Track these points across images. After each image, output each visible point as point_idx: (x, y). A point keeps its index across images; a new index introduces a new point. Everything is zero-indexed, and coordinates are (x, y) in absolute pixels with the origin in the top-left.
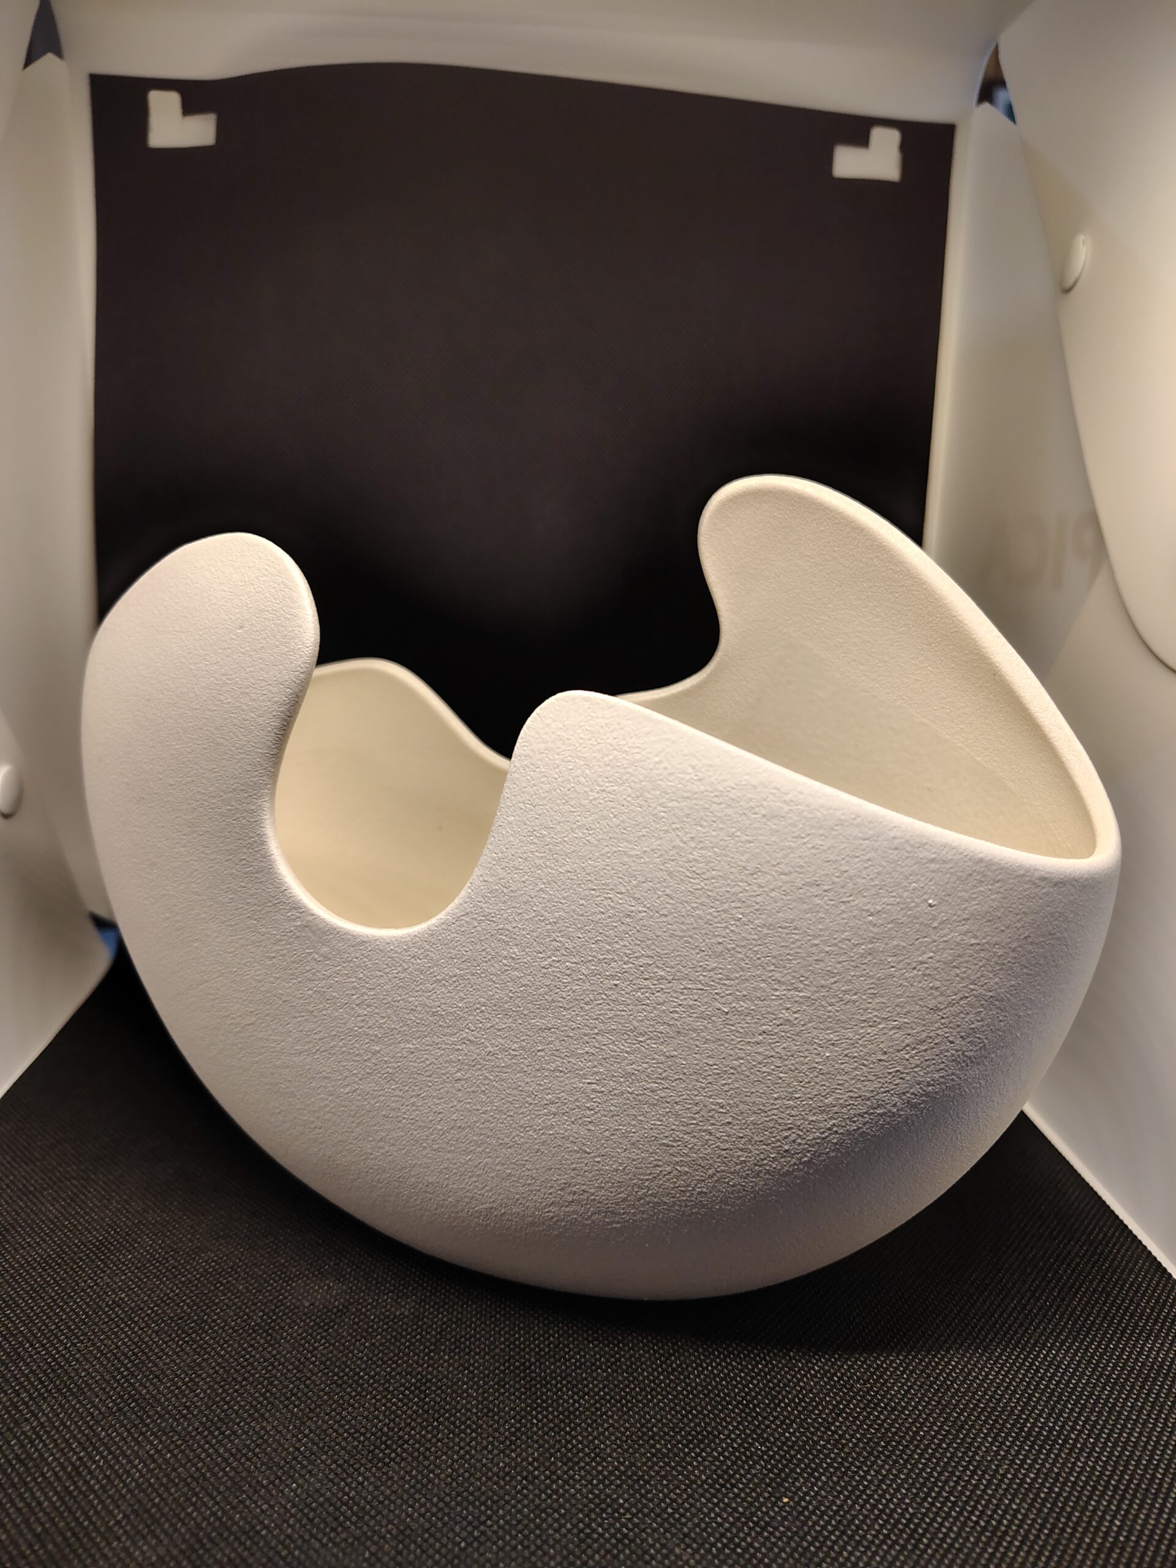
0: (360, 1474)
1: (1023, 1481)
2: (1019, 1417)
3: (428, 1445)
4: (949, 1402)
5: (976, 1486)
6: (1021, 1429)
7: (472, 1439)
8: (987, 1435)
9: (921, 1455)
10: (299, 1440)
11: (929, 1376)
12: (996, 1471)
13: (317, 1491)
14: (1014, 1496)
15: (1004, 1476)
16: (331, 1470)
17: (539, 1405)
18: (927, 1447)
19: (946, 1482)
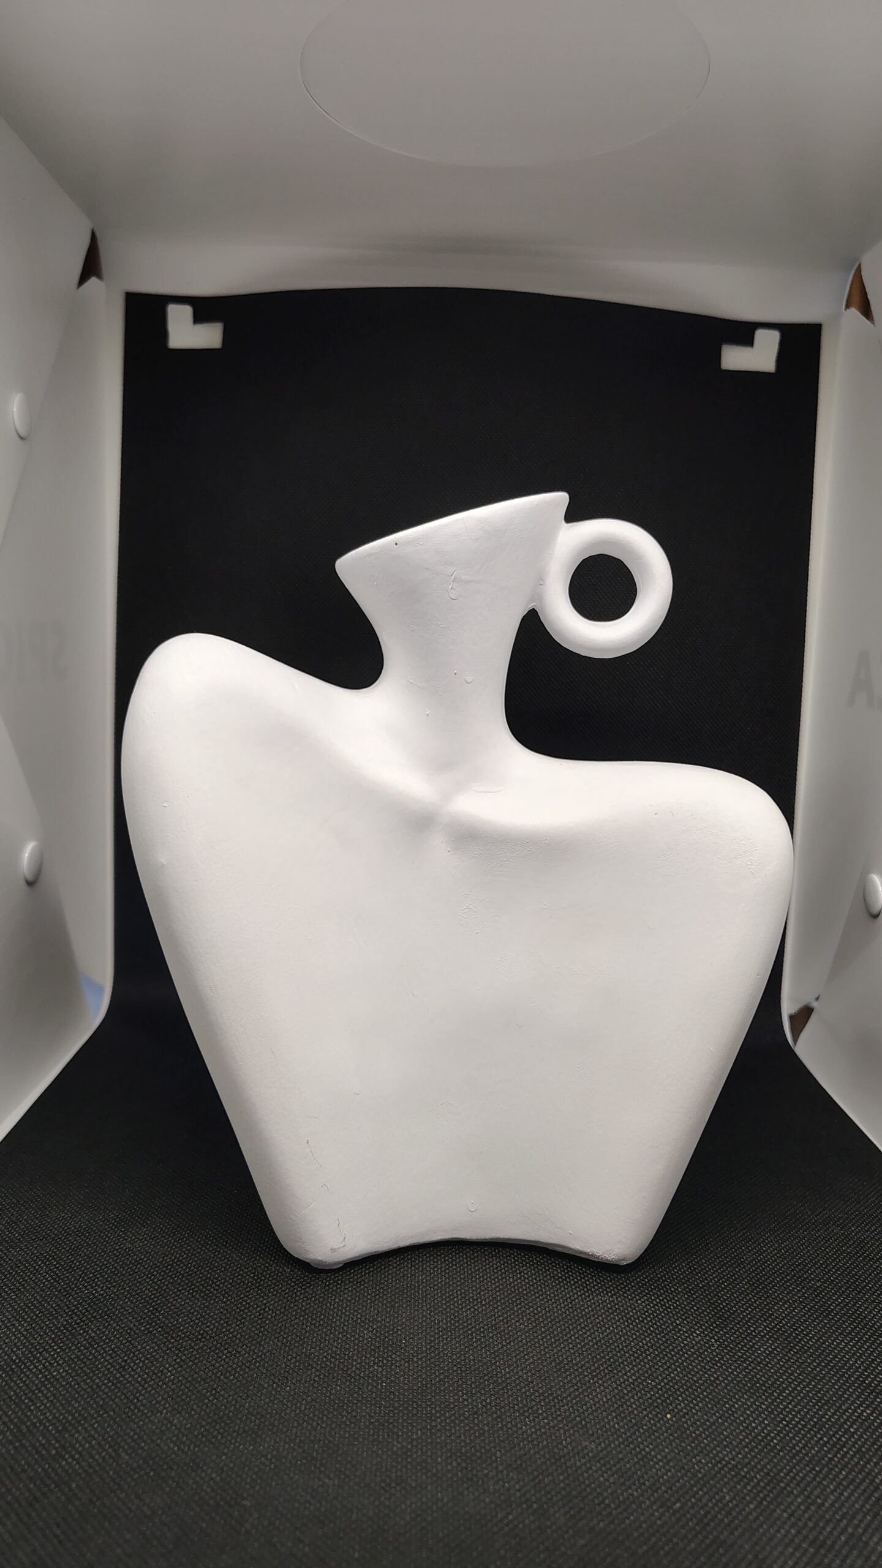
1: (861, 1414)
2: (862, 1373)
4: (805, 1361)
5: (823, 1416)
6: (864, 1382)
8: (834, 1384)
9: (780, 1395)
11: (790, 1342)
12: (840, 1407)
14: (854, 1423)
15: (846, 1411)
18: (785, 1389)
19: (799, 1412)
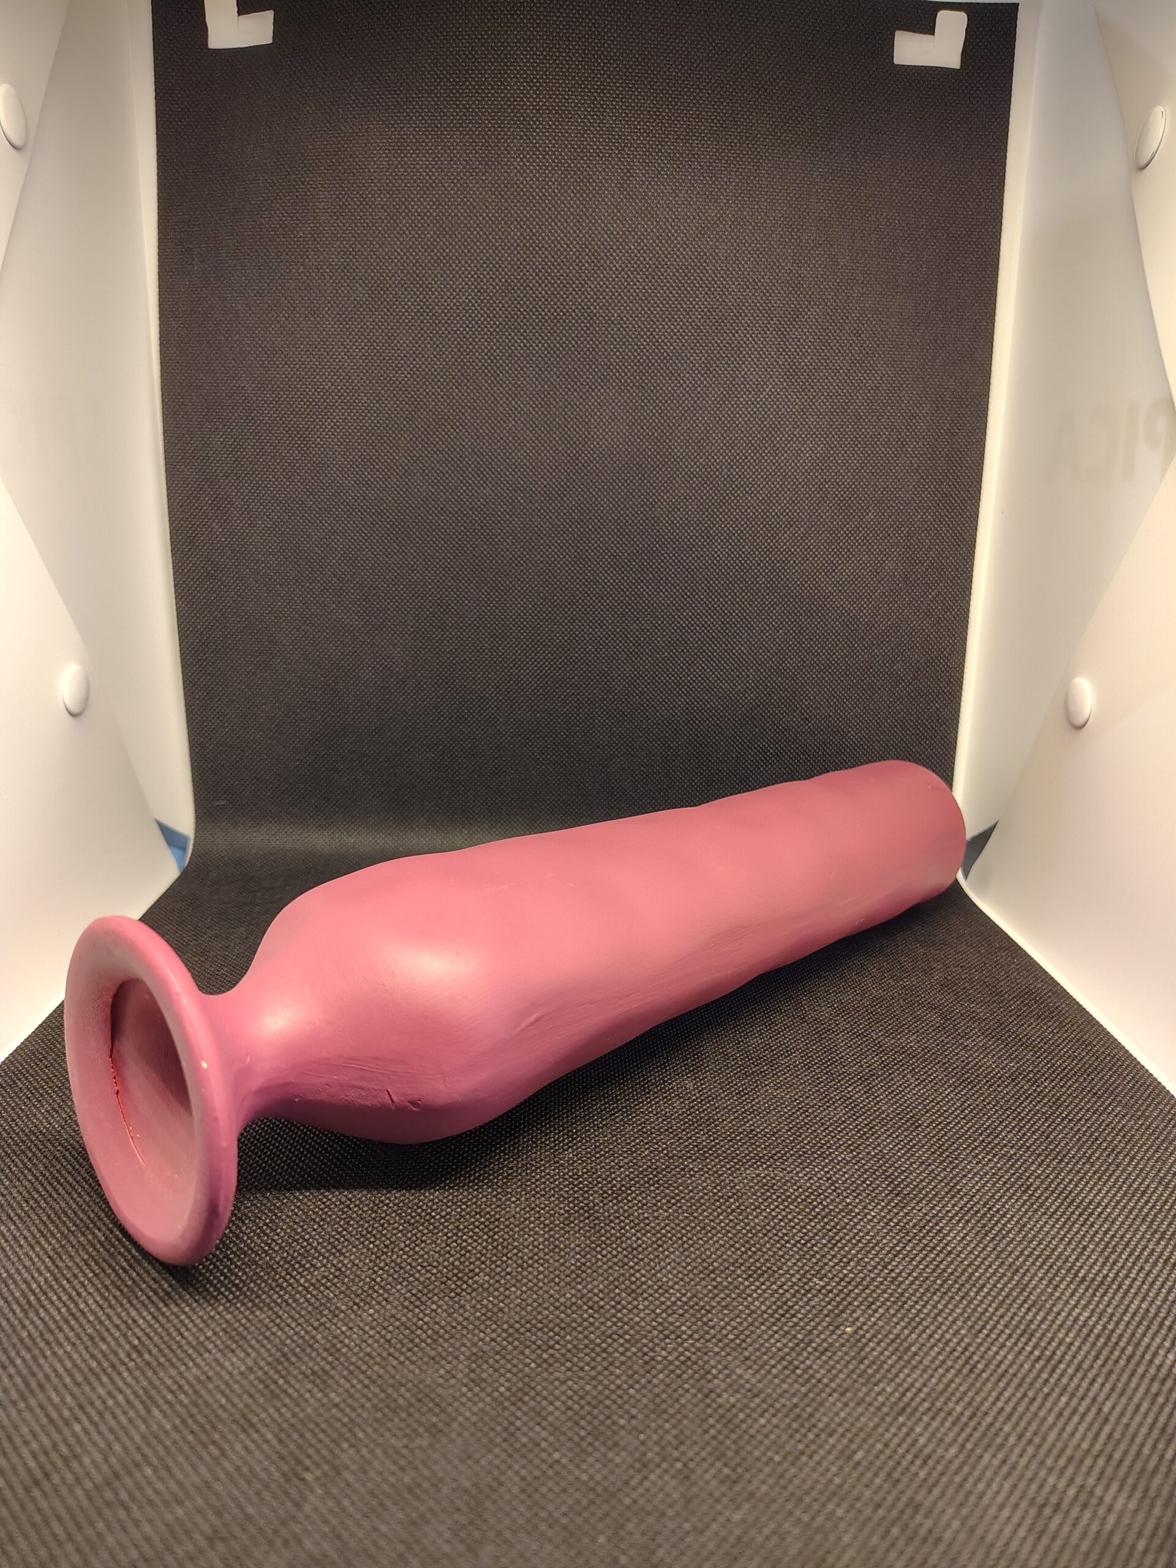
0: (433, 1303)
3: (497, 1278)
7: (541, 1273)
10: (375, 1272)
13: (393, 1316)
16: (406, 1299)
17: (604, 1242)
